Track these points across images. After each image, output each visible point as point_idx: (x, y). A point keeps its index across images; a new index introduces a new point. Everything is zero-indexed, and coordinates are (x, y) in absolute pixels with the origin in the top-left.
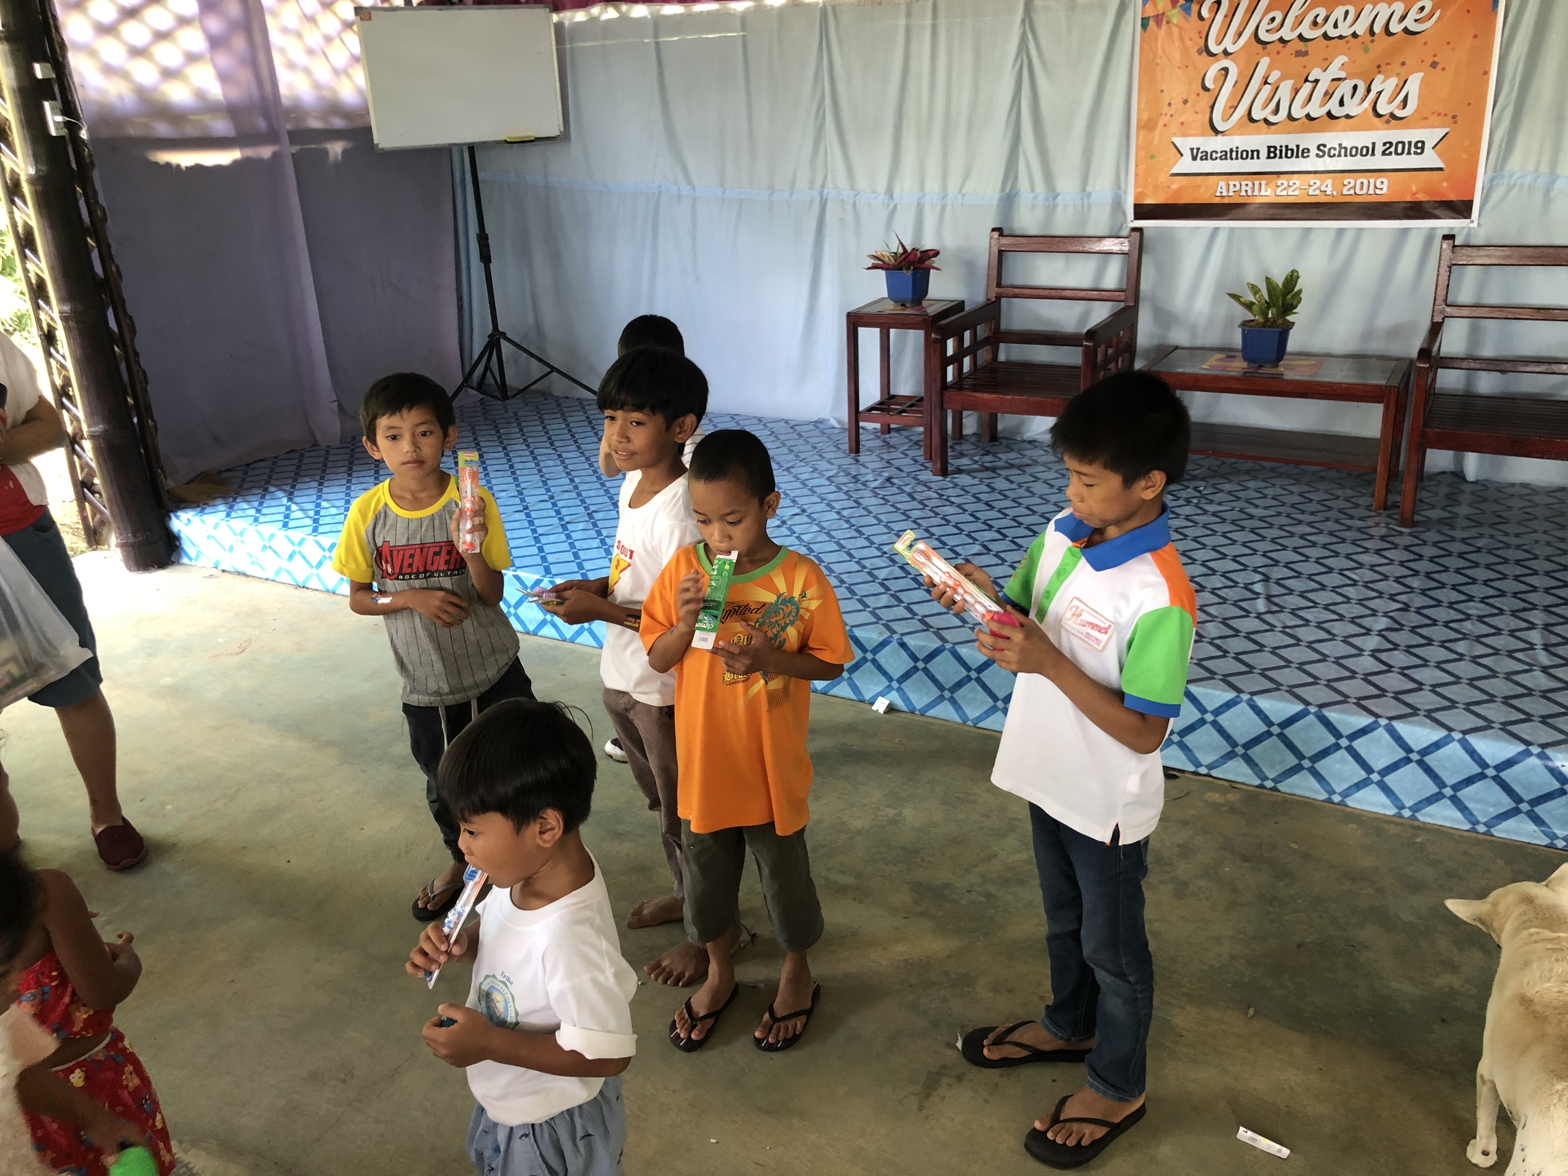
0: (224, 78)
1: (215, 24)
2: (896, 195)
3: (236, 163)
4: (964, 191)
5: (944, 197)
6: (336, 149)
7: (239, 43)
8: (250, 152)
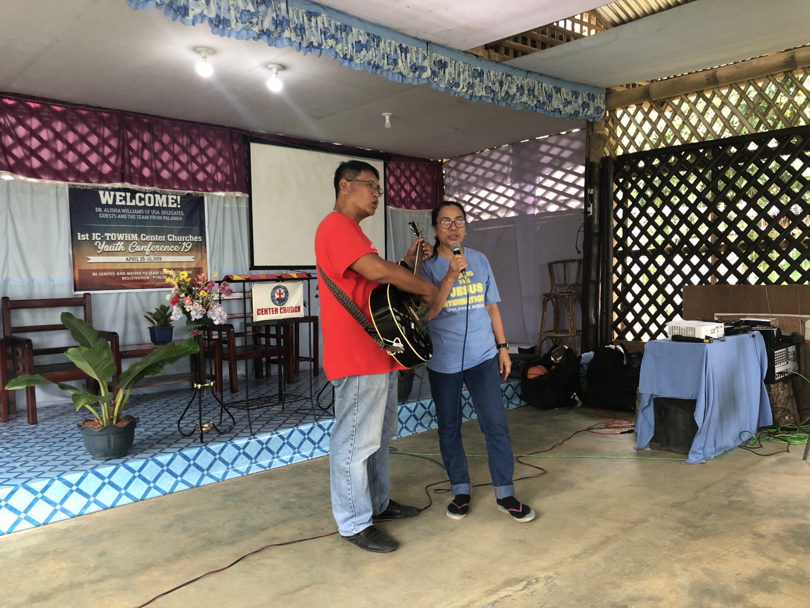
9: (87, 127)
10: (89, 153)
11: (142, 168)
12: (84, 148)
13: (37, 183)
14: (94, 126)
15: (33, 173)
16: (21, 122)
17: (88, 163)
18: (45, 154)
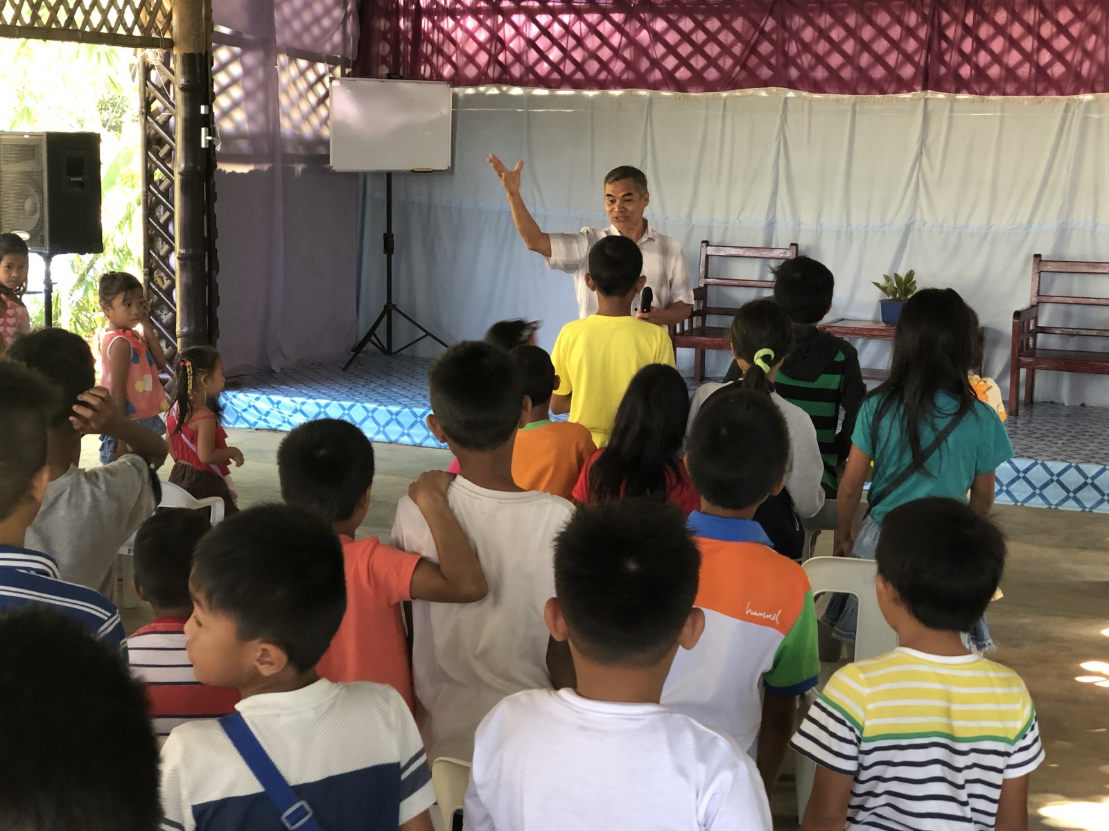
0: (251, 118)
1: (249, 84)
2: (694, 219)
3: (250, 172)
4: (740, 219)
5: (727, 222)
6: (299, 168)
7: (260, 96)
8: (258, 167)
9: (890, 15)
10: (888, 52)
11: (960, 65)
12: (881, 46)
13: (820, 99)
14: (898, 13)
15: (817, 87)
16: (810, 22)
17: (886, 66)
18: (835, 60)
